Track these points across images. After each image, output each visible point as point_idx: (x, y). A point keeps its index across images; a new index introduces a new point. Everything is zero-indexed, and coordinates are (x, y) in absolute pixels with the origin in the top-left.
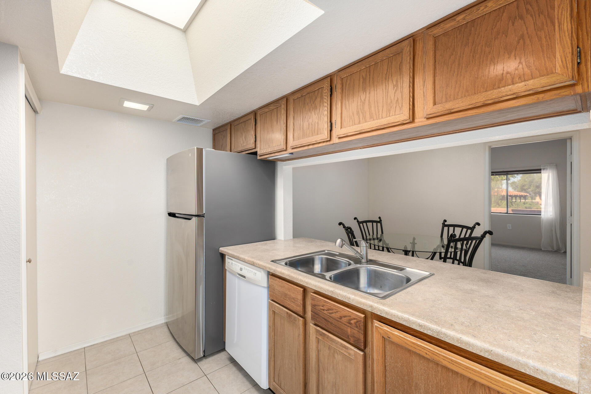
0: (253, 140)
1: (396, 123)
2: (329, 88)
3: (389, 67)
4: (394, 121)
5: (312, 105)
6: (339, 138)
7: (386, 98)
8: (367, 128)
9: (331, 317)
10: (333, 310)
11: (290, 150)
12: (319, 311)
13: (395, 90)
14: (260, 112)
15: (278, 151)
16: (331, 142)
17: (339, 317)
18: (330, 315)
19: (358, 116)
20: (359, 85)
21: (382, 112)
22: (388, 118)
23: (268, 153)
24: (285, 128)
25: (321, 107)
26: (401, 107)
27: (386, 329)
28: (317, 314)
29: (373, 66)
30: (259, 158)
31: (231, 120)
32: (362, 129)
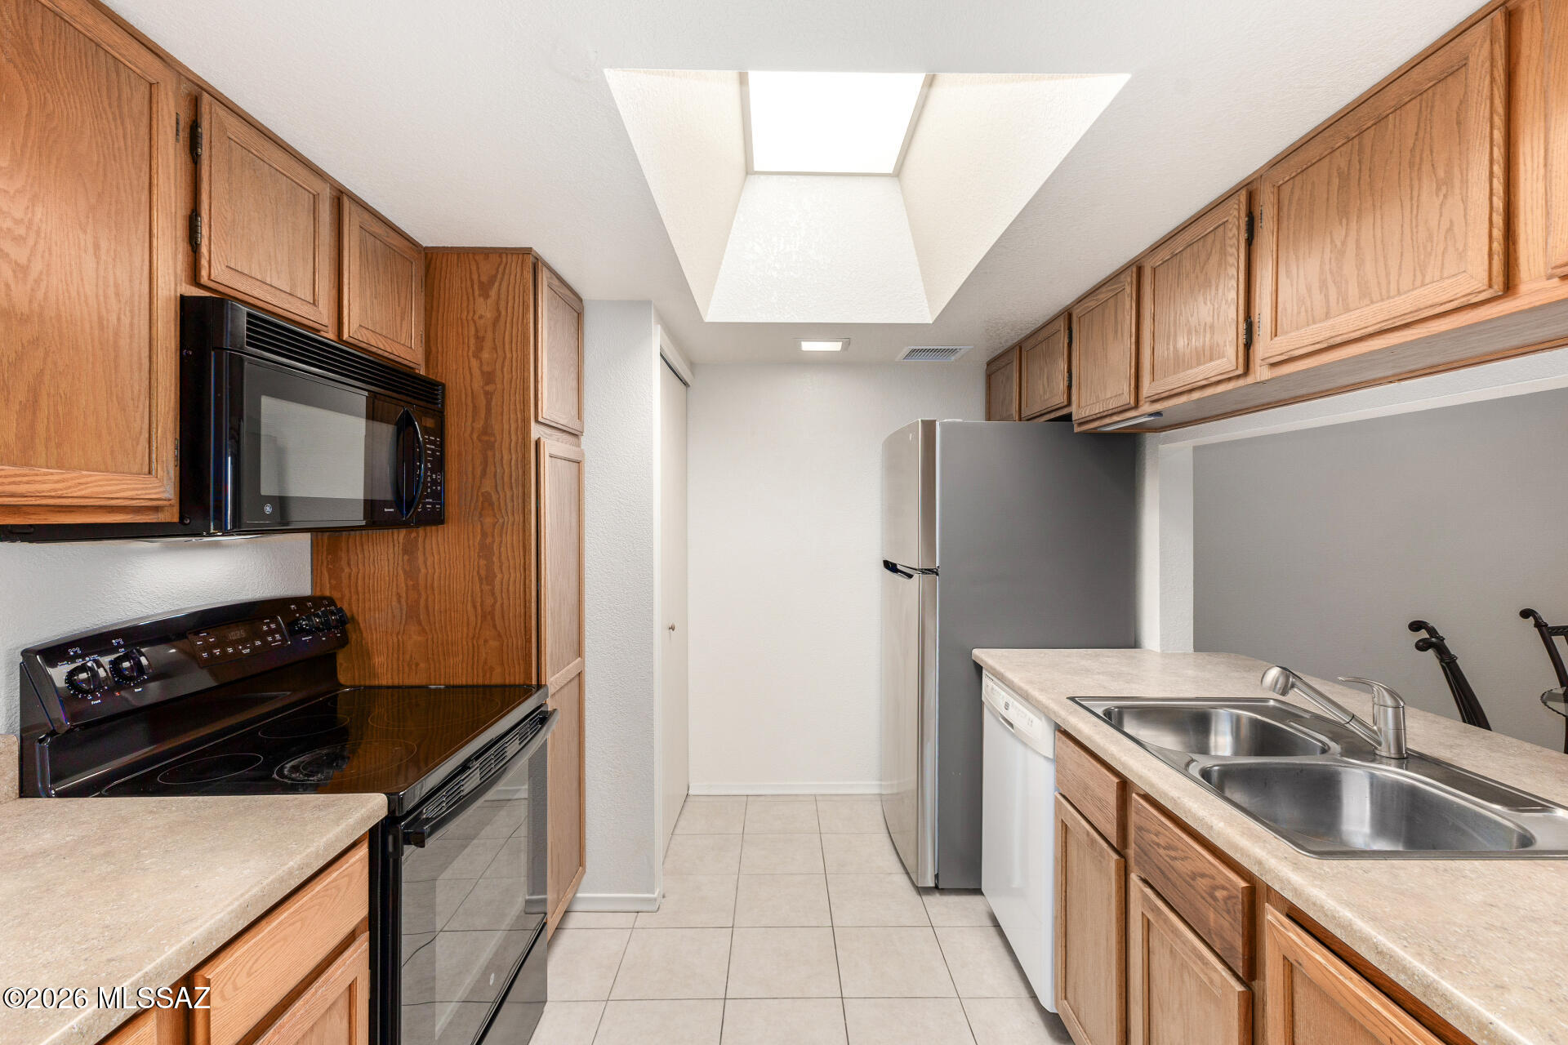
0: (1062, 385)
1: (1441, 304)
2: (1244, 220)
3: (1422, 125)
4: (1437, 300)
5: (1197, 277)
6: (1273, 365)
7: (1411, 228)
8: (1350, 330)
9: (1173, 868)
10: (1178, 849)
11: (1147, 408)
12: (1150, 845)
13: (1441, 197)
14: (1078, 310)
15: (1116, 410)
16: (1250, 380)
17: (1189, 873)
18: (1171, 863)
19: (1323, 295)
20: (1328, 199)
21: (1400, 275)
22: (1418, 290)
23: (1095, 417)
24: (1133, 347)
25: (1222, 281)
26: (1463, 251)
27: (1294, 937)
28: (1146, 854)
29: (1372, 131)
30: (1077, 429)
31: (1020, 337)
32: (1333, 334)
